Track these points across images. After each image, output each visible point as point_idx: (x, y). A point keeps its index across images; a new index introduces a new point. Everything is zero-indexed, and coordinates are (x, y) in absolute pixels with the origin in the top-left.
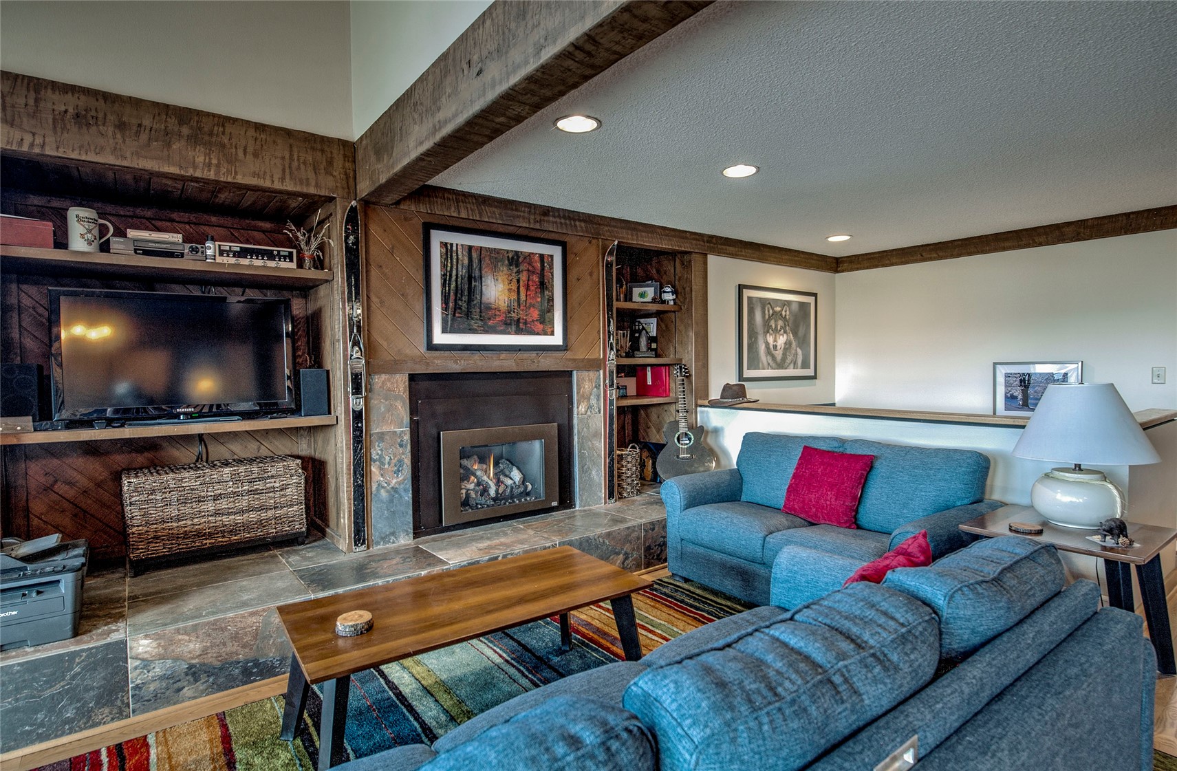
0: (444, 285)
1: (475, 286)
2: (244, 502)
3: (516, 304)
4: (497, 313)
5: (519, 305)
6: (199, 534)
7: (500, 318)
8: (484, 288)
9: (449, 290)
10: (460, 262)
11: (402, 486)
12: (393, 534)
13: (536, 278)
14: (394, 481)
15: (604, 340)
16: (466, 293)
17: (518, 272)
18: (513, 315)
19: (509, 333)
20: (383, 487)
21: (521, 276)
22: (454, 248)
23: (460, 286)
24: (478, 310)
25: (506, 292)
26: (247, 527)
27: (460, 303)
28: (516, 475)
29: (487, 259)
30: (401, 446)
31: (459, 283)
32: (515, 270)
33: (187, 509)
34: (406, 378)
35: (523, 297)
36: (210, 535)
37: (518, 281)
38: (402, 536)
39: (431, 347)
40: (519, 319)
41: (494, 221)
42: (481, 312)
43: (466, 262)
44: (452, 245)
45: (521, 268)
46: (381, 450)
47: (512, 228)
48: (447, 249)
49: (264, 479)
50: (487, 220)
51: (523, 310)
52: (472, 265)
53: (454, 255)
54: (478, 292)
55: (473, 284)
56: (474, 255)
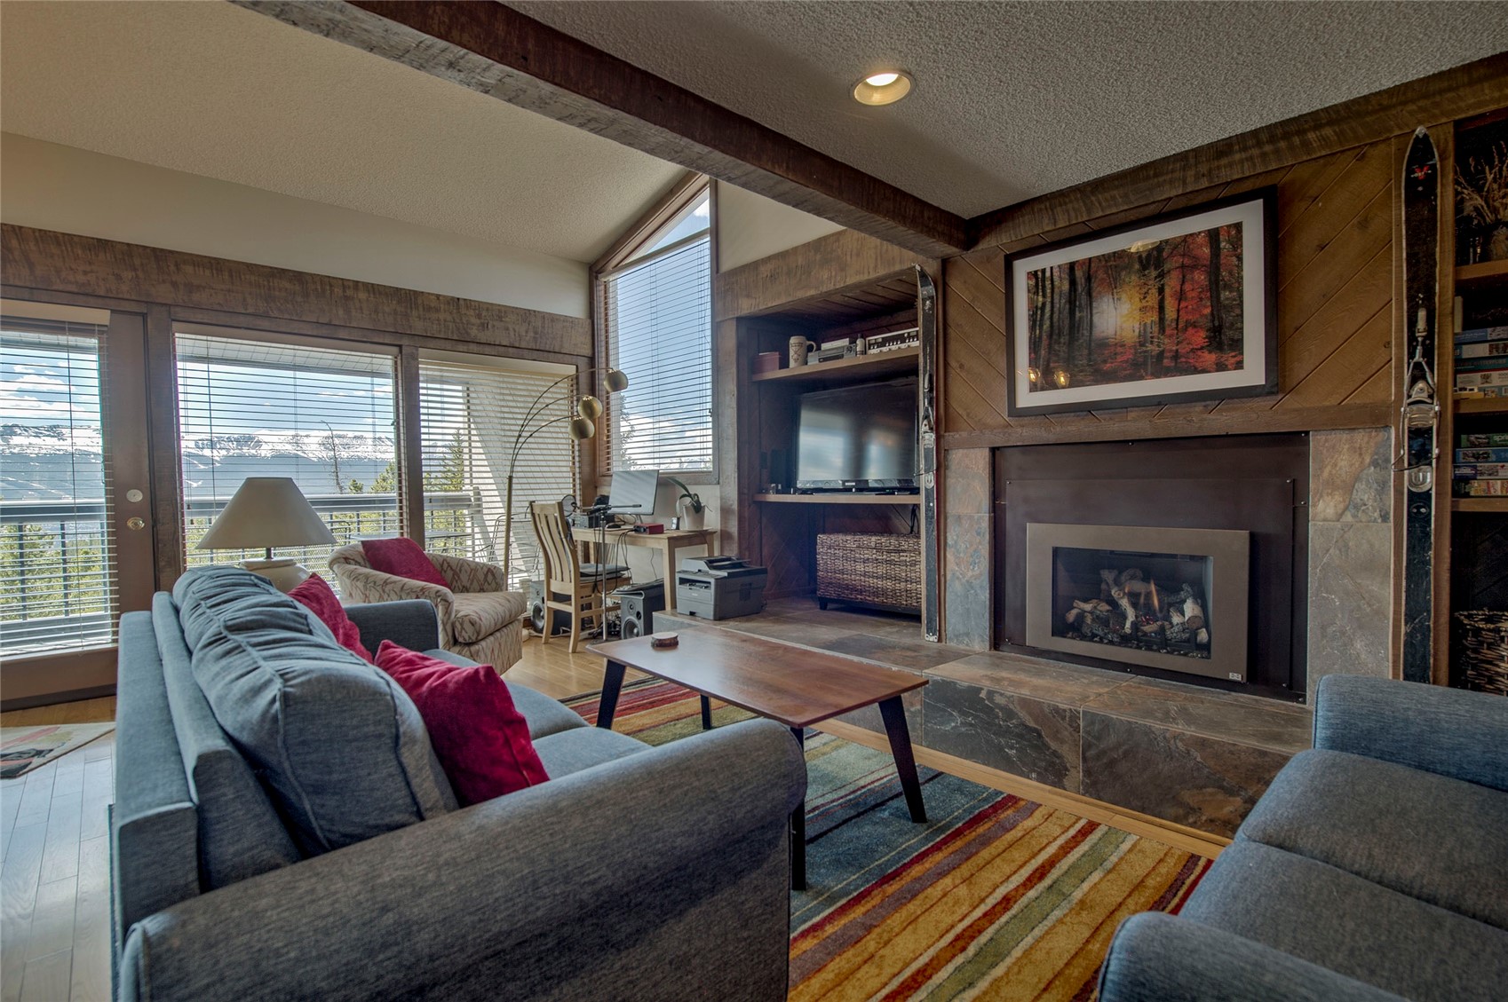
0: (1032, 328)
1: (1080, 318)
2: (881, 570)
3: (1156, 329)
4: (1119, 350)
5: (1162, 329)
6: (854, 589)
7: (1125, 358)
8: (1095, 319)
9: (1040, 332)
10: (1056, 290)
11: (978, 582)
12: (967, 634)
13: (1200, 277)
14: (970, 573)
15: (1400, 360)
16: (1066, 331)
17: (1161, 276)
18: (1150, 347)
19: (1141, 378)
20: (958, 578)
21: (1166, 280)
22: (1048, 274)
23: (1056, 324)
24: (1085, 352)
25: (1137, 314)
26: (884, 592)
27: (1056, 347)
28: (1190, 608)
29: (1101, 274)
30: (978, 534)
31: (1055, 319)
32: (1154, 274)
33: (848, 566)
34: (986, 453)
35: (1170, 313)
36: (861, 592)
37: (1161, 291)
38: (977, 641)
39: (1015, 412)
40: (1162, 353)
41: (1114, 210)
42: (1090, 354)
43: (1066, 286)
44: (1044, 271)
45: (1167, 267)
46: (958, 536)
47: (1152, 207)
48: (1037, 278)
49: (898, 551)
50: (1101, 214)
51: (1170, 336)
52: (1075, 290)
53: (1048, 283)
54: (1085, 325)
55: (1078, 314)
56: (1079, 274)
